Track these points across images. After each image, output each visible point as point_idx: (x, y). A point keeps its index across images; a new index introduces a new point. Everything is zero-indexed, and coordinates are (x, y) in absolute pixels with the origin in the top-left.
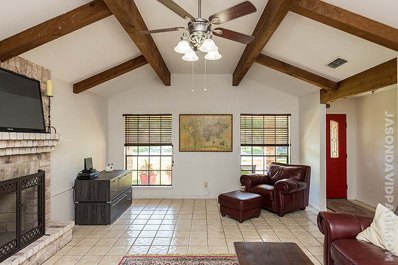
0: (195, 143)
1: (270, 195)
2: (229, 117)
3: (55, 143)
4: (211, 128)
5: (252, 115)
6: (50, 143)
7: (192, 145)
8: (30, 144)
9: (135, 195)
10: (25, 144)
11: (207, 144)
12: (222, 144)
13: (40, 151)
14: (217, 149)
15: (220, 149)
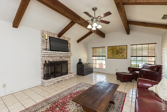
0: (113, 56)
1: (137, 75)
2: (126, 46)
3: (71, 55)
4: (119, 51)
5: (137, 45)
6: (70, 54)
7: (112, 56)
8: (65, 54)
9: (94, 70)
10: (64, 54)
11: (117, 56)
12: (123, 56)
13: (68, 56)
14: (121, 58)
15: (122, 58)
